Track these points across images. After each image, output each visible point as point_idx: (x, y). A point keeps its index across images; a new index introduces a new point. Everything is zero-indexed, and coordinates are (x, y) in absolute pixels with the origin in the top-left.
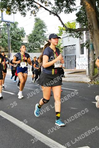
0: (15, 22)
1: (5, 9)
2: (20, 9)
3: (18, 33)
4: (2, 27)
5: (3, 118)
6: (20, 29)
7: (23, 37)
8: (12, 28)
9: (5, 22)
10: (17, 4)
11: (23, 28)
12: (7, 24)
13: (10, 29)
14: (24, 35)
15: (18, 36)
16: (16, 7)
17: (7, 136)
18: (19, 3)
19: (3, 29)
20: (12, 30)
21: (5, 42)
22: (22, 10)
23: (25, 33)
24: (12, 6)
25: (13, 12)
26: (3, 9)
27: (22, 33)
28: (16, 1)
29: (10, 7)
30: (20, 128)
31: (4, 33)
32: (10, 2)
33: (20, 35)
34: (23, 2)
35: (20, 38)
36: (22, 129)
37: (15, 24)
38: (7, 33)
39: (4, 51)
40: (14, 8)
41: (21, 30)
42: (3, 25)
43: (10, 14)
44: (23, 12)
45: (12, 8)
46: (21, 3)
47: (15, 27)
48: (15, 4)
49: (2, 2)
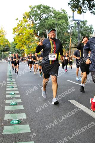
0: (84, 20)
1: (76, 9)
2: (90, 9)
3: (87, 31)
4: (73, 25)
5: (75, 106)
6: (89, 26)
7: (91, 34)
8: (81, 26)
9: (76, 21)
10: (87, 4)
11: (92, 26)
12: (77, 23)
13: (79, 27)
14: (92, 32)
15: (87, 33)
16: (86, 7)
17: (80, 122)
18: (89, 3)
19: (74, 27)
20: (82, 28)
21: (75, 39)
22: (91, 10)
23: (93, 30)
24: (83, 6)
25: (83, 12)
26: (75, 10)
27: (91, 30)
28: (86, 2)
29: (81, 7)
30: (91, 117)
31: (74, 30)
32: (81, 3)
33: (89, 32)
34: (93, 2)
35: (89, 35)
36: (93, 117)
37: (84, 22)
38: (77, 31)
39: (74, 47)
40: (84, 8)
41: (90, 28)
42: (74, 24)
43: (80, 13)
44: (93, 11)
45: (83, 8)
46: (91, 3)
47: (85, 25)
48: (86, 4)
49: (74, 3)
